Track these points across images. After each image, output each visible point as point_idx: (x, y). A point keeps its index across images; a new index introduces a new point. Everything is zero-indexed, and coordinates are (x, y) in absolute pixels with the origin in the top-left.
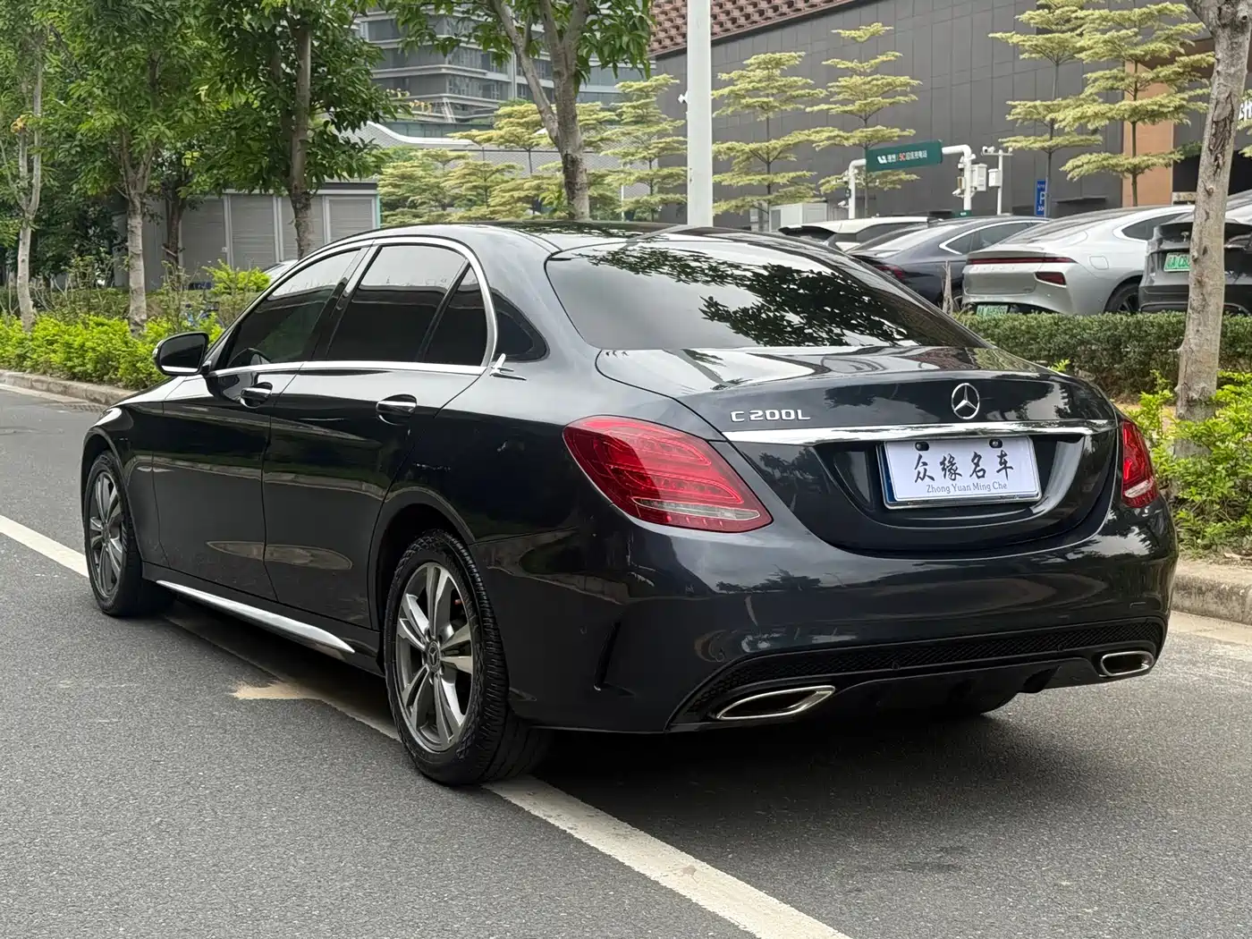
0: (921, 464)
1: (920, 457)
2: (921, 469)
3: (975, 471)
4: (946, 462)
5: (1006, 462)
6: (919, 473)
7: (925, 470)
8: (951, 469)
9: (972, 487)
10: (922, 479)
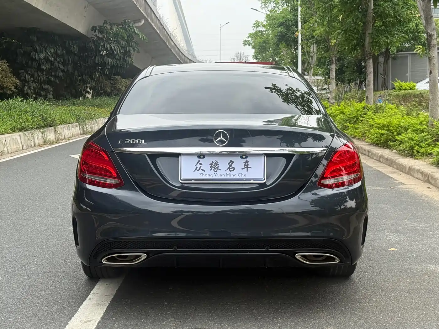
0: (198, 164)
1: (199, 161)
2: (198, 166)
3: (229, 168)
4: (213, 164)
5: (248, 165)
6: (197, 168)
7: (201, 167)
8: (216, 167)
9: (226, 175)
10: (198, 171)
